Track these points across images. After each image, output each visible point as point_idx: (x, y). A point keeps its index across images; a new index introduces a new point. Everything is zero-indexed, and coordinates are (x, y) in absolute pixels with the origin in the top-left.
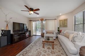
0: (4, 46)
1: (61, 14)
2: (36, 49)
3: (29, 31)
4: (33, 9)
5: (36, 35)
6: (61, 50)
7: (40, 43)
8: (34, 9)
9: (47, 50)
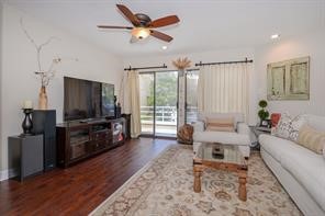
0: (35, 176)
1: (275, 36)
2: (165, 194)
3: (124, 115)
4: (148, 19)
5: (153, 136)
6: (284, 206)
7: (179, 171)
8: (153, 20)
9: (217, 203)
